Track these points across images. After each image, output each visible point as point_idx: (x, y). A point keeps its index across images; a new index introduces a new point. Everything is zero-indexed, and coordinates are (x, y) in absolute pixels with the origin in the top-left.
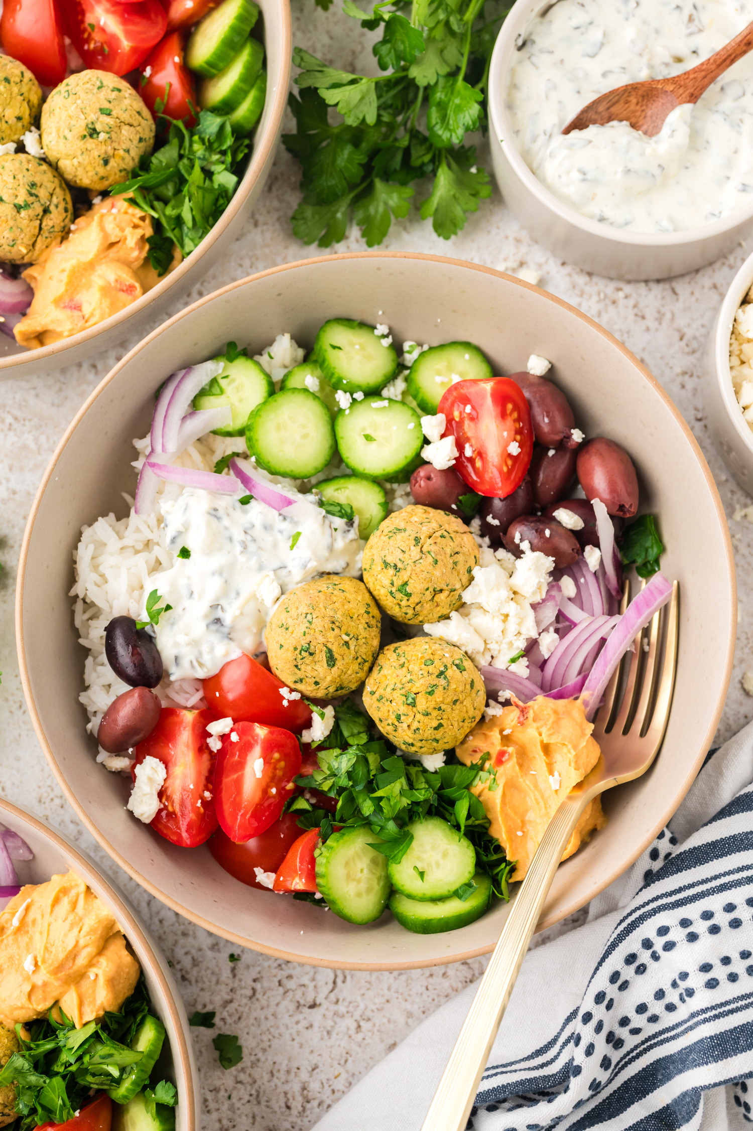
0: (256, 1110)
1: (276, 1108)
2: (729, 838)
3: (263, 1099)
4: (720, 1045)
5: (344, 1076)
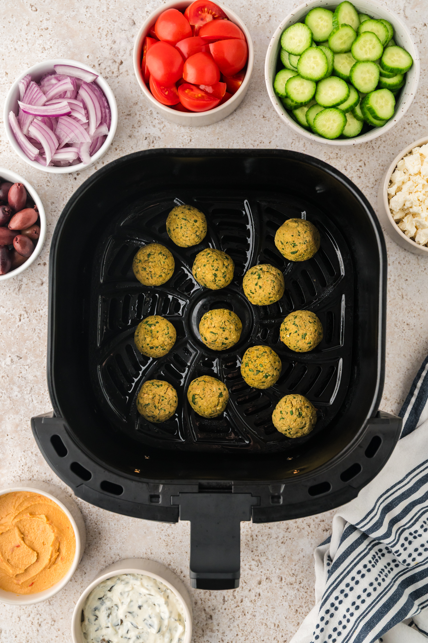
2: (343, 554)
4: (369, 626)
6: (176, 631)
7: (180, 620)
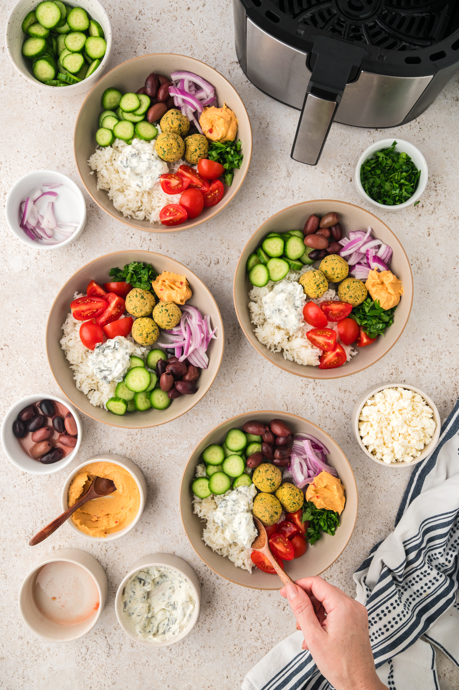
0: (236, 610)
1: (241, 609)
3: (238, 607)
5: (258, 602)
6: (188, 608)
7: (191, 601)
